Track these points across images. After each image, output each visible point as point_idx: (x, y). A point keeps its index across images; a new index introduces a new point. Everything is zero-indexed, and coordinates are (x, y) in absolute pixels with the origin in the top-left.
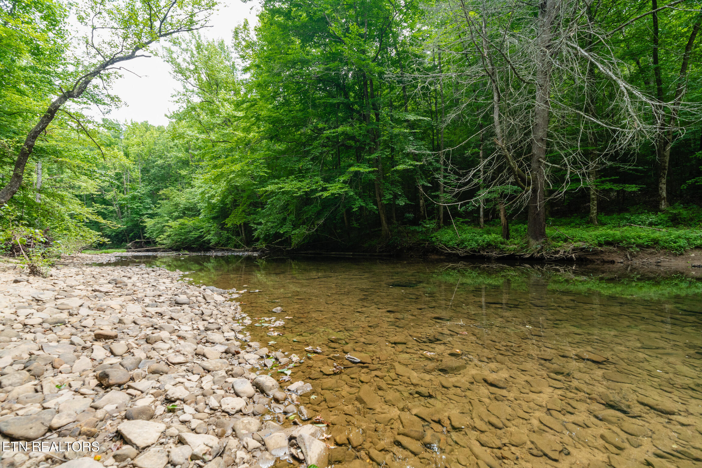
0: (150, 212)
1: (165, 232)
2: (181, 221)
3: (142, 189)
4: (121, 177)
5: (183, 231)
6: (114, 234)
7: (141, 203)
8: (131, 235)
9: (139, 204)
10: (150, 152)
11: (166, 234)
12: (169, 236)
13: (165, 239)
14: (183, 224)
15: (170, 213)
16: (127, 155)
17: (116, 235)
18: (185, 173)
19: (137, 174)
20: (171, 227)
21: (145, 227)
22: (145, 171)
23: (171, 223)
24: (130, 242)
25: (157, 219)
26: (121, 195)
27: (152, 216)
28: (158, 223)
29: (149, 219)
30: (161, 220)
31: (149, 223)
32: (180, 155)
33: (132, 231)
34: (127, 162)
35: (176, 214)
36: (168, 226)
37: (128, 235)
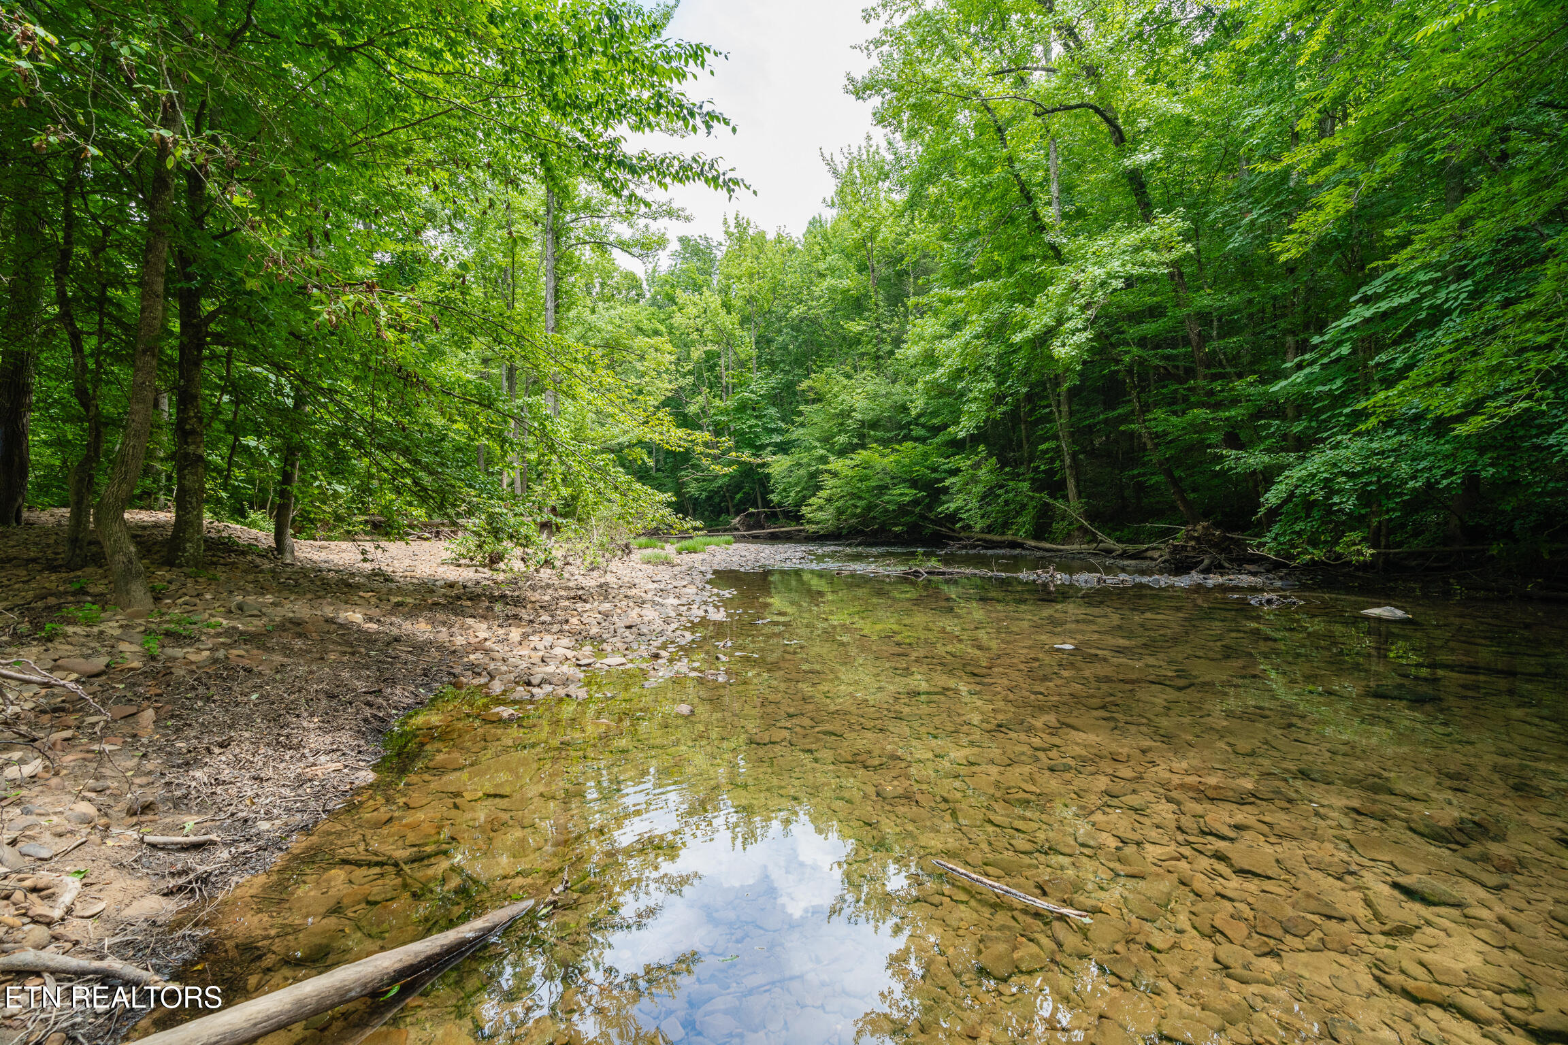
0: (777, 438)
1: (820, 488)
2: (861, 455)
3: (760, 384)
4: (716, 365)
5: (863, 486)
6: (704, 494)
7: (756, 417)
8: (738, 496)
9: (753, 421)
10: (774, 291)
11: (824, 494)
12: (829, 500)
13: (820, 508)
14: (866, 465)
15: (826, 440)
16: (727, 307)
17: (709, 498)
18: (860, 328)
19: (747, 348)
20: (835, 474)
21: (768, 476)
22: (763, 341)
23: (836, 464)
24: (737, 514)
25: (798, 455)
26: (717, 402)
27: (783, 448)
28: (800, 465)
29: (779, 457)
30: (805, 458)
31: (778, 465)
32: (846, 283)
33: (739, 487)
34: (729, 321)
35: (842, 439)
36: (829, 471)
37: (732, 498)
